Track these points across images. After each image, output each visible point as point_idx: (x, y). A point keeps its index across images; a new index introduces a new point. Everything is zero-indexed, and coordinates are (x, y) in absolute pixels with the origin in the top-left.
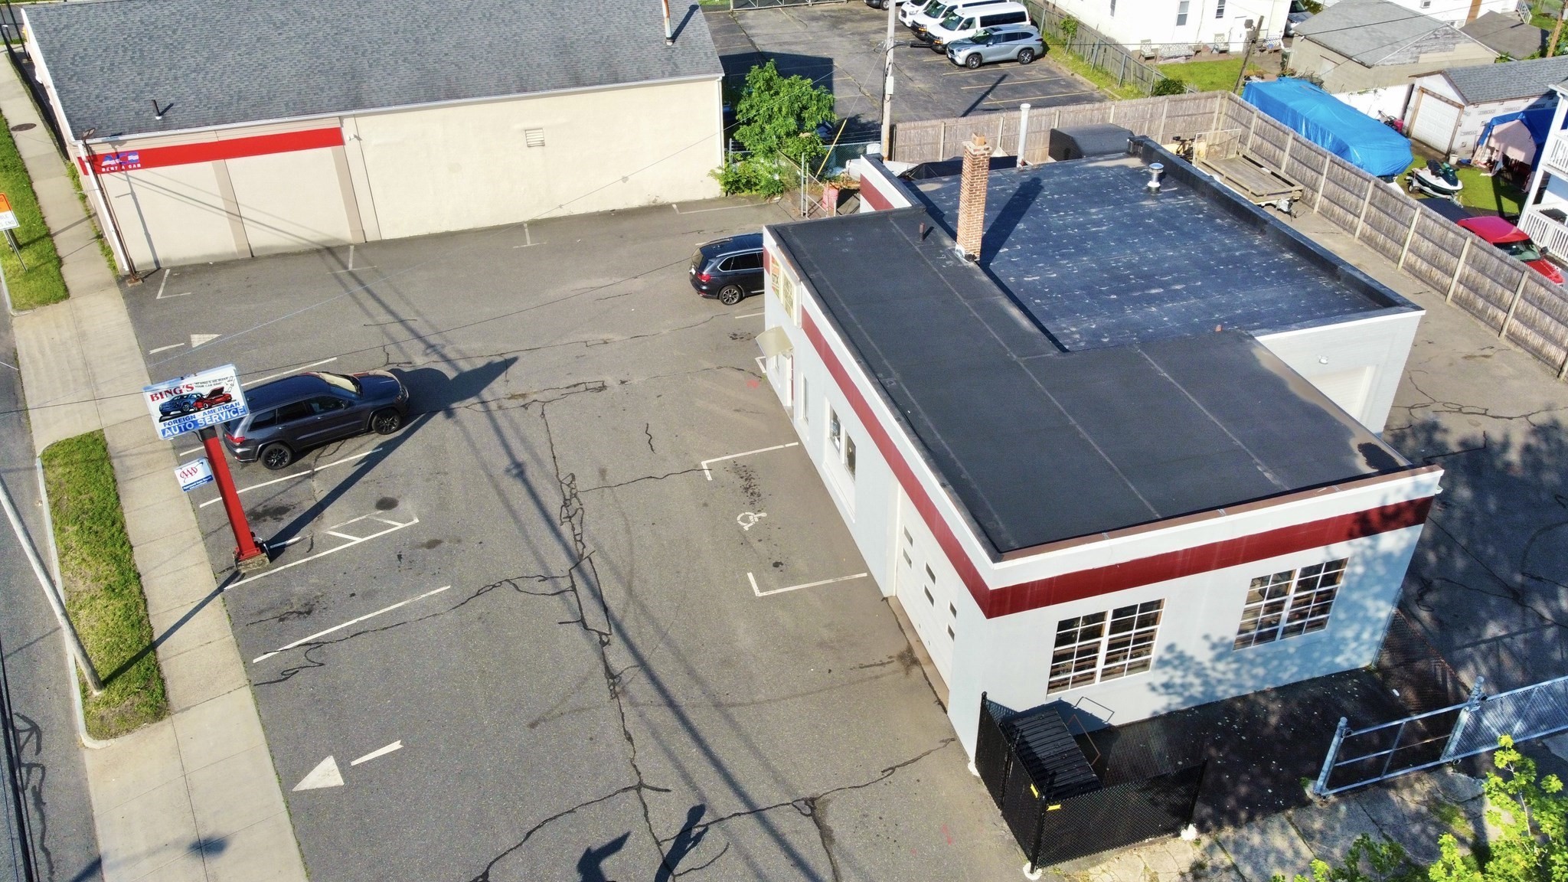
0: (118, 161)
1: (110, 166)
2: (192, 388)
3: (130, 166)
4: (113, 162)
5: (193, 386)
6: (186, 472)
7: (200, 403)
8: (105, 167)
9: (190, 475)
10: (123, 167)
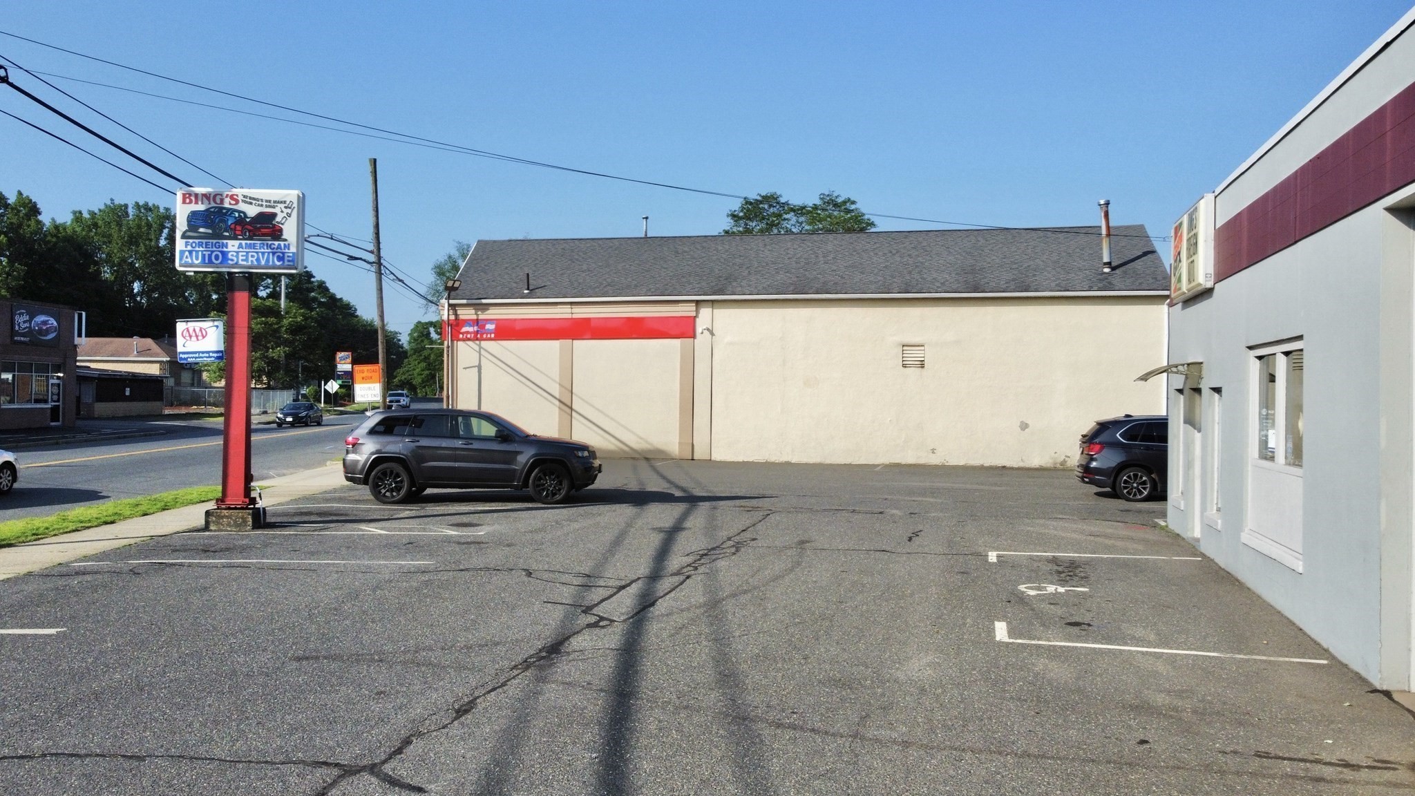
0: (476, 328)
1: (468, 332)
2: (237, 202)
3: (485, 336)
4: (470, 329)
5: (240, 198)
6: (191, 331)
7: (239, 228)
8: (463, 334)
9: (194, 338)
10: (479, 336)
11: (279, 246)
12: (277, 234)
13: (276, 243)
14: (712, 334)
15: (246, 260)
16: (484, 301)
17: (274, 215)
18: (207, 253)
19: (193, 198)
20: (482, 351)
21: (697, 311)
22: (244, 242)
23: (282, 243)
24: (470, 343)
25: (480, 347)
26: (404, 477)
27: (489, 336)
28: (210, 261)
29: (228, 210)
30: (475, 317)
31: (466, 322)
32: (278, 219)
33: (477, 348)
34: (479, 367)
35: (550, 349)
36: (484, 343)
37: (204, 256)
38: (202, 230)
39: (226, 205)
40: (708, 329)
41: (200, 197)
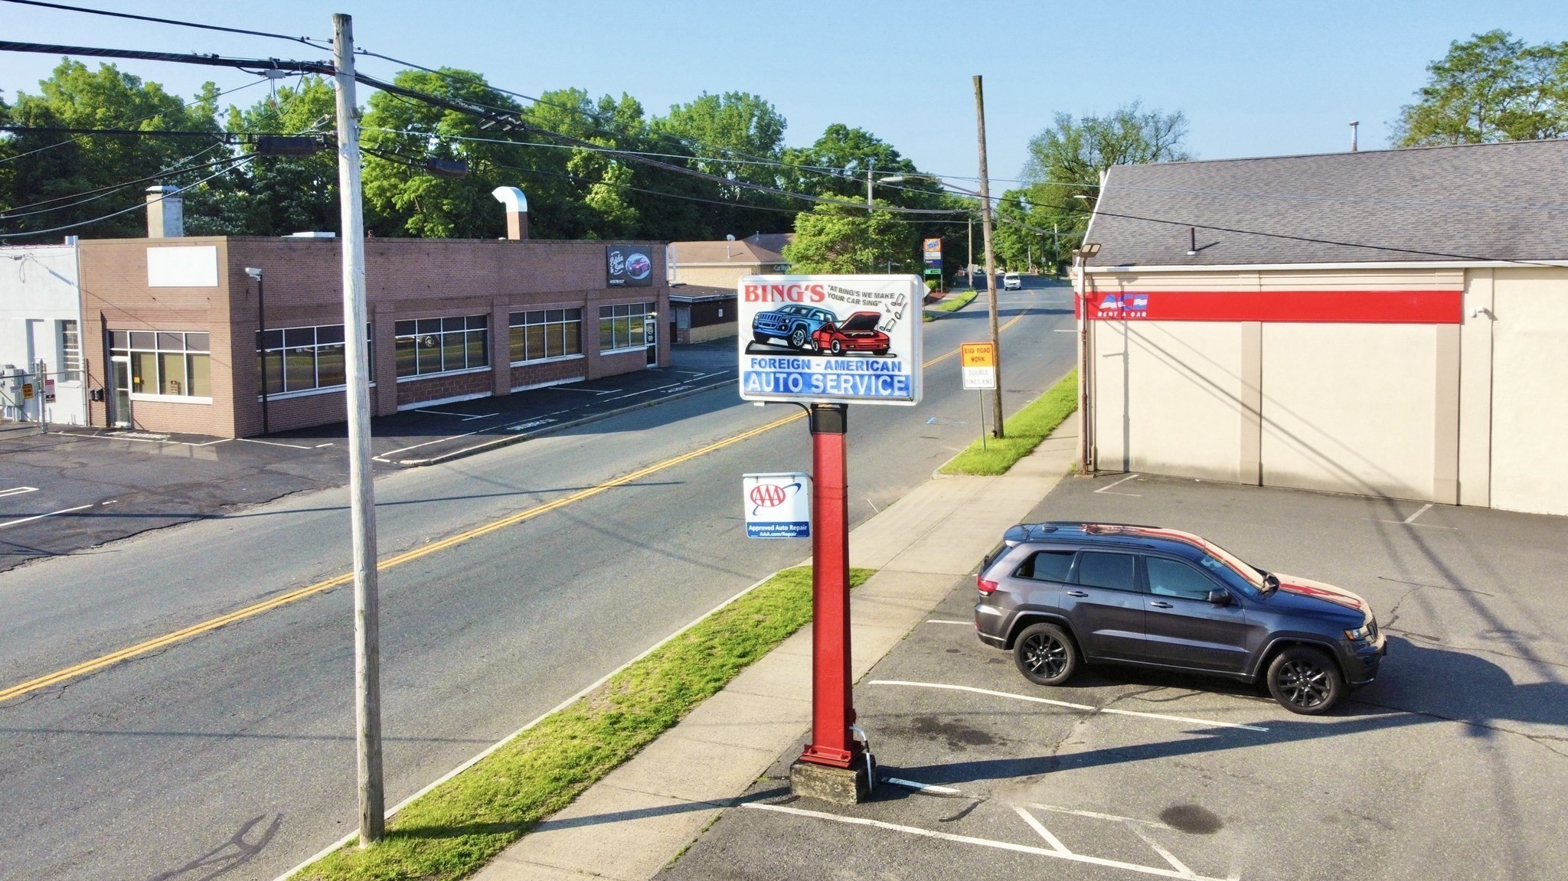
0: (1120, 304)
1: (1109, 309)
2: (822, 297)
3: (1133, 314)
4: (1113, 305)
5: (826, 290)
6: (763, 490)
7: (826, 336)
8: (1103, 311)
9: (767, 503)
10: (1124, 314)
11: (885, 367)
12: (881, 348)
13: (881, 360)
14: (1492, 316)
15: (838, 387)
16: (1131, 269)
17: (875, 319)
18: (782, 376)
19: (760, 292)
20: (1130, 334)
21: (1466, 283)
22: (833, 359)
23: (889, 361)
24: (1114, 323)
25: (1127, 328)
26: (1066, 646)
27: (1139, 314)
28: (787, 389)
29: (809, 310)
30: (1118, 289)
31: (1105, 295)
32: (882, 323)
33: (1122, 329)
34: (1126, 355)
35: (1228, 334)
36: (1131, 324)
37: (777, 380)
38: (772, 341)
39: (806, 302)
40: (1486, 311)
41: (769, 289)
